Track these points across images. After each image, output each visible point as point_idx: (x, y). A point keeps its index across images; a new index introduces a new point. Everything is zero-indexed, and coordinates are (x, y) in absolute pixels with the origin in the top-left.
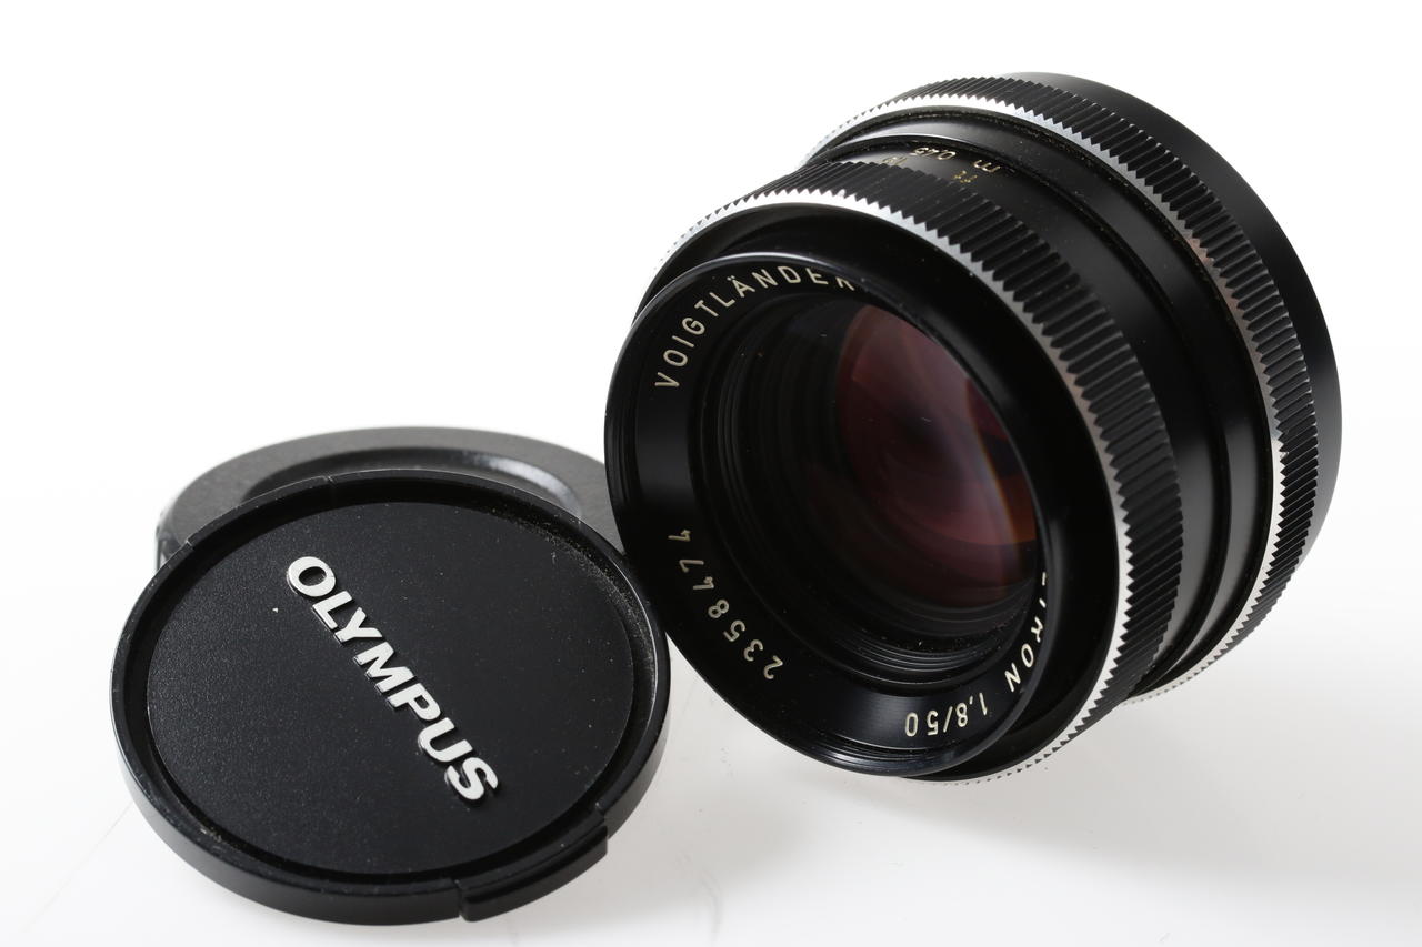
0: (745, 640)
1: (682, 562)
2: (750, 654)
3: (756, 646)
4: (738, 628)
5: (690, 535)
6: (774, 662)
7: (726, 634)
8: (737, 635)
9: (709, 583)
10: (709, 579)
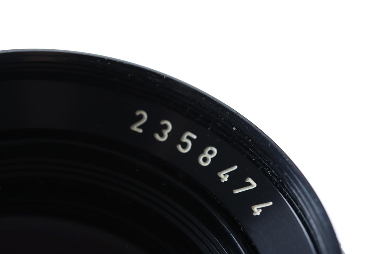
0: (175, 137)
1: (254, 185)
2: (166, 127)
3: (162, 135)
4: (185, 145)
5: (253, 212)
6: (139, 127)
7: (195, 137)
8: (185, 139)
9: (224, 176)
10: (225, 179)
